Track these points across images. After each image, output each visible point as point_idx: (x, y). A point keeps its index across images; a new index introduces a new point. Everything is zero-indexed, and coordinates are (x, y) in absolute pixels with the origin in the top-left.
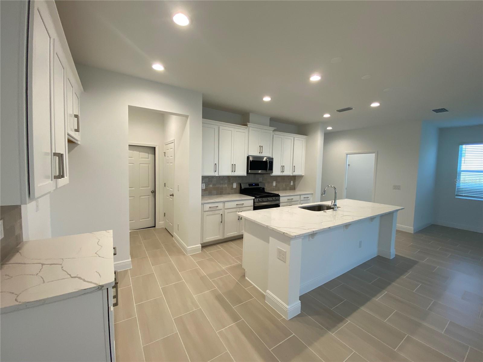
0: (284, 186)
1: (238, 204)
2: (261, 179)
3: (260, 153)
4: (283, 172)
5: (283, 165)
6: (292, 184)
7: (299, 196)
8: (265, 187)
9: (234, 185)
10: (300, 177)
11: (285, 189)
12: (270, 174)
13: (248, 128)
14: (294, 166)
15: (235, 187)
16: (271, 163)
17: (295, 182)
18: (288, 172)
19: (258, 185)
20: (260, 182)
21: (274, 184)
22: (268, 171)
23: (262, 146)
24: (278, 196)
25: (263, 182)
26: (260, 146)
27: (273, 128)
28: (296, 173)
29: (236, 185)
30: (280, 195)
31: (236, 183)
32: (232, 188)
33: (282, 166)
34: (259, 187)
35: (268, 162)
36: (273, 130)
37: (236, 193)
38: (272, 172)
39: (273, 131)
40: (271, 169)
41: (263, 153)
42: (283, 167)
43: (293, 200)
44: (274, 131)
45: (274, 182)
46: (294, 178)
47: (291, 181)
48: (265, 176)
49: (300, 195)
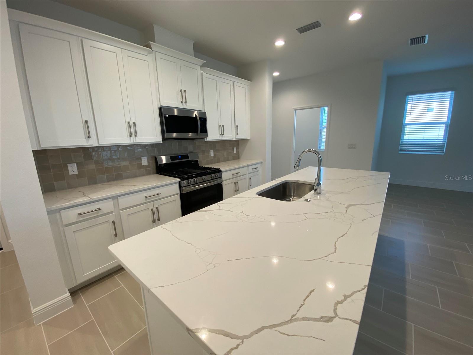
0: (225, 156)
1: (148, 195)
2: (190, 148)
3: (182, 102)
4: (222, 134)
5: (222, 125)
6: (235, 151)
7: (246, 168)
8: (198, 160)
9: (142, 160)
10: (245, 141)
11: (227, 160)
12: (203, 138)
13: (152, 53)
14: (237, 126)
15: (146, 164)
16: (204, 121)
17: (239, 149)
18: (229, 136)
19: (186, 157)
20: (191, 153)
21: (212, 153)
22: (200, 135)
23: (185, 91)
24: (219, 171)
25: (195, 151)
26: (181, 91)
27: (200, 62)
28: (240, 136)
29: (146, 160)
30: (221, 170)
31: (146, 157)
32: (140, 166)
33: (220, 126)
34: (190, 159)
35: (198, 119)
36: (201, 65)
37: (148, 174)
38: (207, 136)
39: (201, 67)
40: (204, 130)
41: (187, 104)
42: (222, 127)
43: (239, 174)
44: (203, 66)
45: (211, 150)
46: (237, 143)
47: (234, 148)
48: (197, 142)
49: (248, 166)
